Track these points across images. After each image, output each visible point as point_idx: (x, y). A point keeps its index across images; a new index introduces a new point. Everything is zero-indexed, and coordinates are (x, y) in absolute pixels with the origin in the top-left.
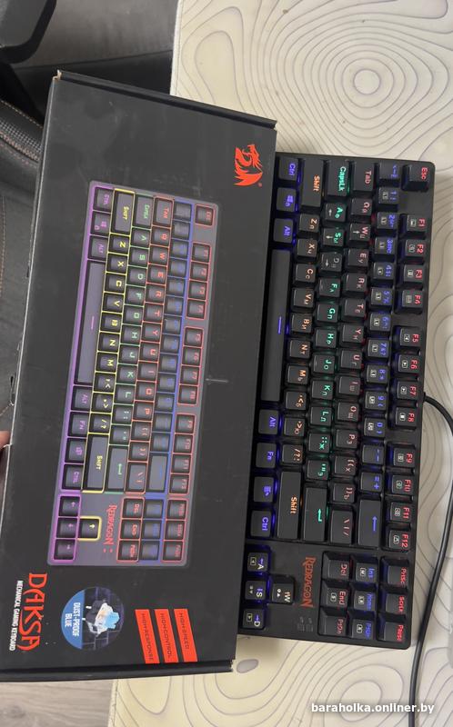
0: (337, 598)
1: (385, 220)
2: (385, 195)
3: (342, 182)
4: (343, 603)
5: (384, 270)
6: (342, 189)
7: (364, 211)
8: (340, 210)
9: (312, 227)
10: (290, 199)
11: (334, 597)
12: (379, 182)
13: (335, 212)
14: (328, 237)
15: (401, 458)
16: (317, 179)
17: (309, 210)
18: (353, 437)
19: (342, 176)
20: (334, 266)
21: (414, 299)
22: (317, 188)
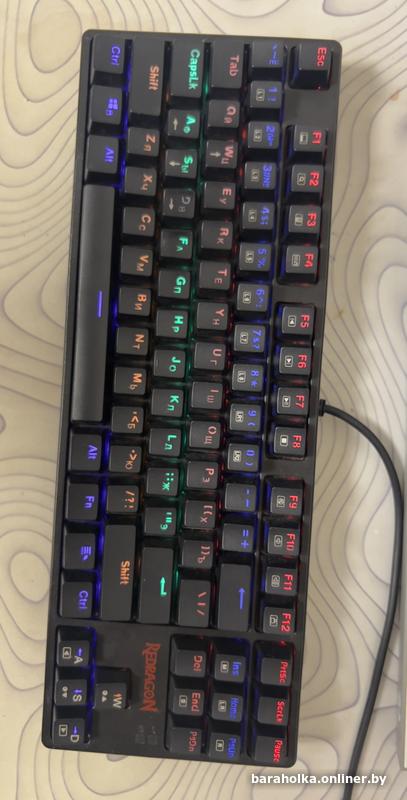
0: (188, 703)
1: (260, 134)
2: (262, 94)
3: (193, 74)
4: (196, 709)
5: (257, 215)
6: (193, 86)
7: (228, 121)
8: (191, 120)
9: (148, 148)
10: (114, 105)
11: (183, 701)
12: (251, 73)
13: (183, 122)
14: (173, 164)
15: (281, 501)
16: (155, 72)
17: (143, 121)
18: (212, 471)
19: (193, 66)
20: (182, 210)
21: (304, 260)
22: (154, 84)
